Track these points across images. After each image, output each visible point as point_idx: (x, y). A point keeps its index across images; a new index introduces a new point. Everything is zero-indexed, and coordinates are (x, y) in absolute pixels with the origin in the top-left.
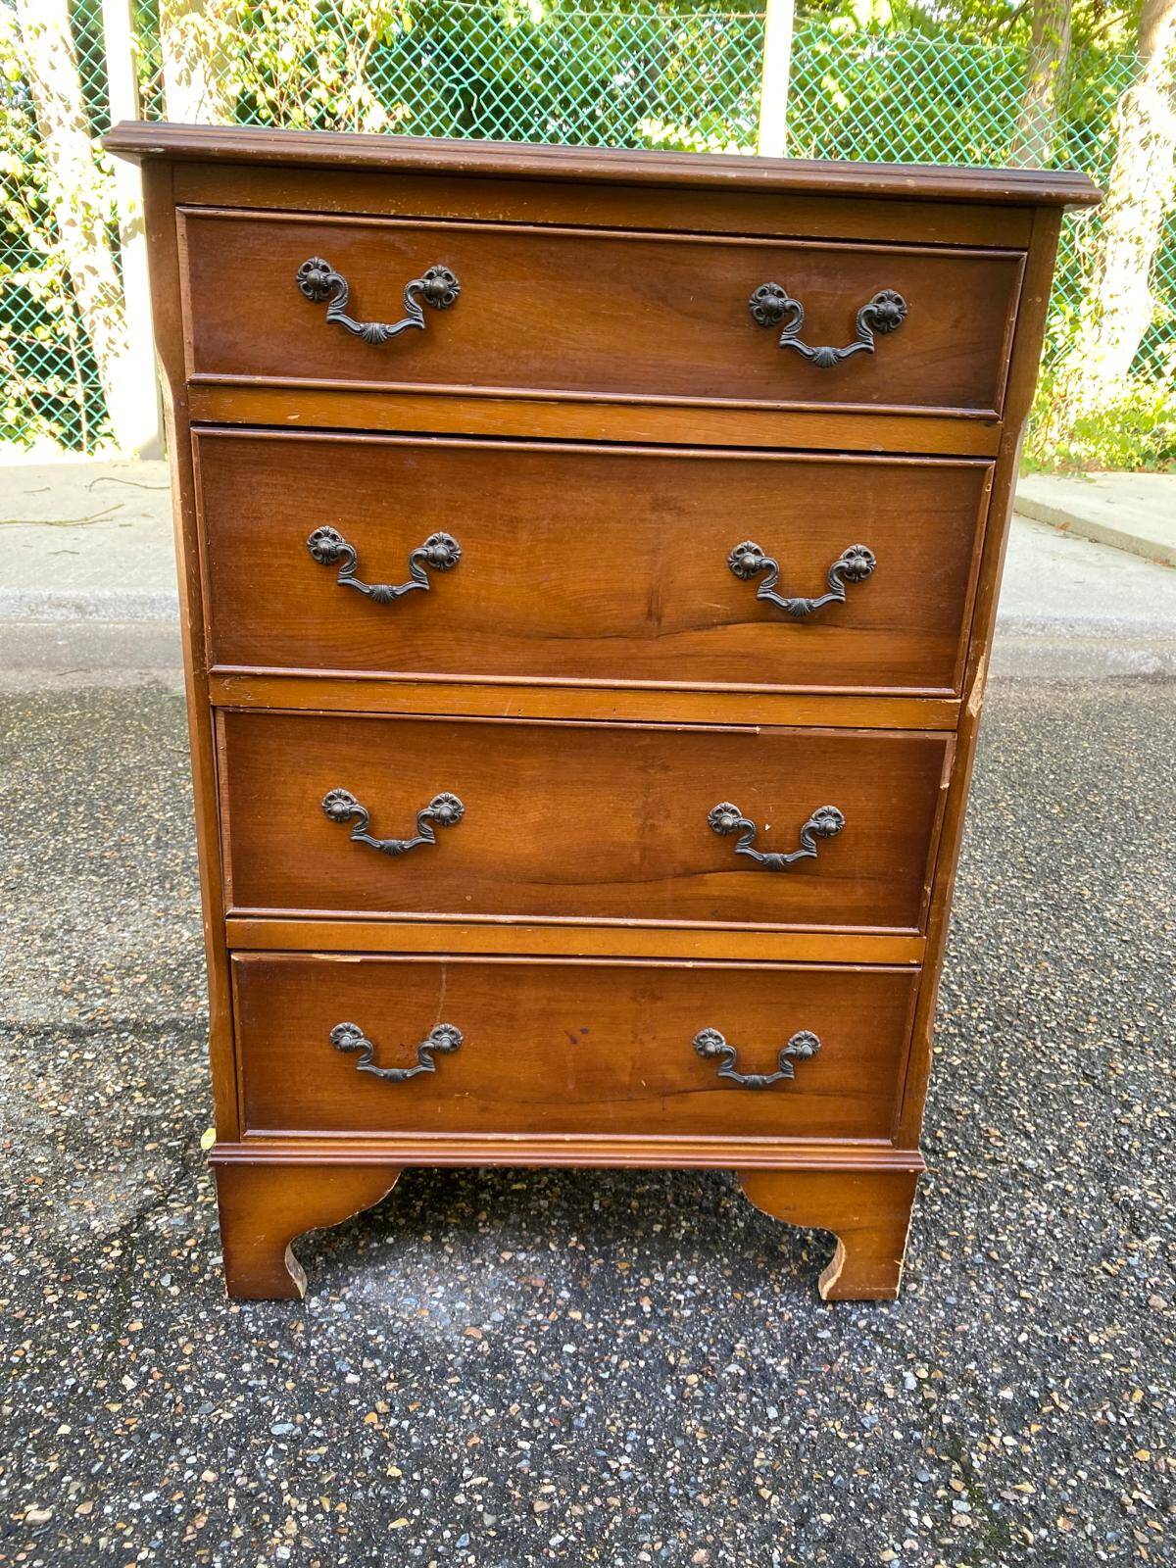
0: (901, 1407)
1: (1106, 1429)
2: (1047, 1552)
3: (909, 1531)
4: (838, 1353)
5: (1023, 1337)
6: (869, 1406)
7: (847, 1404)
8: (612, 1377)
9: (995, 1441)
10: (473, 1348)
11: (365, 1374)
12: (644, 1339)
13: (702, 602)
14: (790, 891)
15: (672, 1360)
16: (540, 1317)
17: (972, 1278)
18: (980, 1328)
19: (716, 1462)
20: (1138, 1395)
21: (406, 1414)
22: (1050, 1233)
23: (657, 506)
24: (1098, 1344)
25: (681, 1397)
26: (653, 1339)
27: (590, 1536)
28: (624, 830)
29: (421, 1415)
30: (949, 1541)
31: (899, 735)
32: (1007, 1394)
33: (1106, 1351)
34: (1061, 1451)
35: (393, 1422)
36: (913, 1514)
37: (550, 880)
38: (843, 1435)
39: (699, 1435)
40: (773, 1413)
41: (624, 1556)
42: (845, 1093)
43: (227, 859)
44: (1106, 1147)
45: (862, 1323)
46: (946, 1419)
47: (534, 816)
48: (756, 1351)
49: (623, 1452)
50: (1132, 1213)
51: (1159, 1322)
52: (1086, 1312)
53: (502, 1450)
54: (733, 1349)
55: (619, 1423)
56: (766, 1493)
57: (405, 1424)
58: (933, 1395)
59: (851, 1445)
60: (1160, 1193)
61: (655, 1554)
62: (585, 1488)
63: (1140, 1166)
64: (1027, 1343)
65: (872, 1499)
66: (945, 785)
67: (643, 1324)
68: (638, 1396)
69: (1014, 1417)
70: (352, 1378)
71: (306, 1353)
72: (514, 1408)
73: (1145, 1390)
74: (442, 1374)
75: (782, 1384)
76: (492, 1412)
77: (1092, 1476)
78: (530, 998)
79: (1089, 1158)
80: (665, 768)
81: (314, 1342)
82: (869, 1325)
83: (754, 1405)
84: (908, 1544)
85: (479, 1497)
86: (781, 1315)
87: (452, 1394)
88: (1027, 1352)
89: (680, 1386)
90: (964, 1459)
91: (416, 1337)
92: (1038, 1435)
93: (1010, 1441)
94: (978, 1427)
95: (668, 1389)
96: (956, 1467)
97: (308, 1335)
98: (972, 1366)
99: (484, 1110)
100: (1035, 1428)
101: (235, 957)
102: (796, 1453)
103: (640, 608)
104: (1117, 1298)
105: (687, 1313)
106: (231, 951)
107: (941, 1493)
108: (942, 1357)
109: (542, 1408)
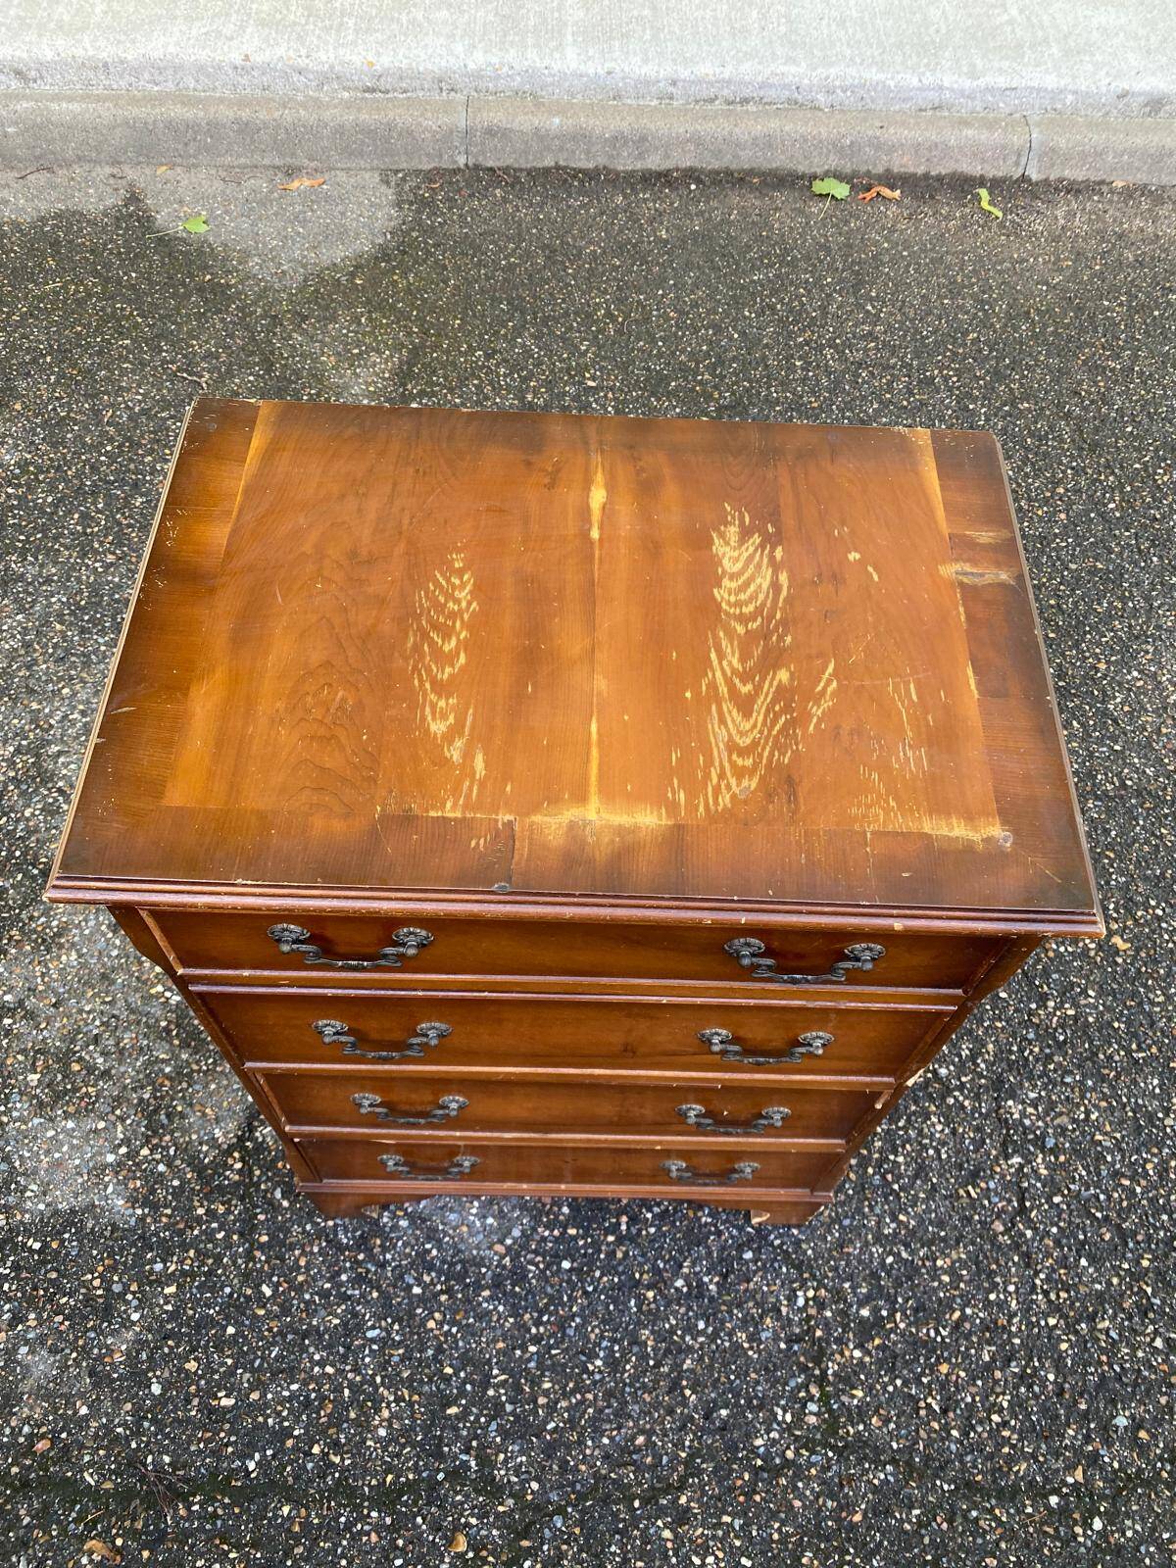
0: (790, 1320)
1: (925, 1344)
2: (860, 1441)
3: (775, 1426)
4: (755, 1273)
5: (890, 1260)
6: (768, 1320)
7: (753, 1318)
8: (595, 1290)
9: (847, 1353)
10: (499, 1261)
11: (425, 1286)
12: (619, 1255)
15: (637, 1276)
16: (547, 1233)
17: (867, 1199)
18: (861, 1249)
19: (658, 1365)
20: (957, 1314)
21: (452, 1323)
22: (938, 1151)
24: (942, 1268)
25: (640, 1309)
26: (626, 1254)
27: (572, 1423)
29: (464, 1322)
30: (798, 1433)
32: (865, 1312)
33: (945, 1273)
34: (890, 1361)
35: (446, 1328)
36: (780, 1412)
38: (746, 1345)
39: (650, 1343)
40: (701, 1325)
41: (592, 1439)
44: (1011, 1052)
45: (777, 1242)
46: (819, 1333)
48: (698, 1269)
49: (597, 1356)
50: (1008, 1130)
51: (993, 1245)
52: (943, 1234)
53: (518, 1352)
54: (681, 1266)
55: (597, 1331)
56: (688, 1392)
57: (454, 1330)
58: (813, 1311)
59: (750, 1353)
60: (1036, 1109)
61: (612, 1439)
62: (571, 1385)
63: (1031, 1078)
64: (891, 1265)
65: (756, 1397)
67: (620, 1240)
68: (611, 1307)
69: (866, 1331)
70: (417, 1290)
71: (383, 1265)
72: (527, 1316)
73: (963, 1311)
74: (478, 1287)
75: (712, 1299)
76: (511, 1320)
77: (905, 1383)
79: (993, 1064)
81: (388, 1256)
82: (782, 1244)
83: (689, 1318)
84: (772, 1435)
85: (502, 1391)
86: (719, 1233)
87: (485, 1305)
88: (888, 1274)
89: (641, 1300)
90: (823, 1366)
91: (460, 1251)
92: (877, 1348)
93: (857, 1354)
94: (839, 1341)
95: (633, 1302)
96: (817, 1372)
97: (384, 1249)
98: (847, 1285)
100: (877, 1341)
102: (712, 1359)
104: (969, 1220)
105: (652, 1230)
107: (802, 1394)
108: (827, 1277)
109: (545, 1318)
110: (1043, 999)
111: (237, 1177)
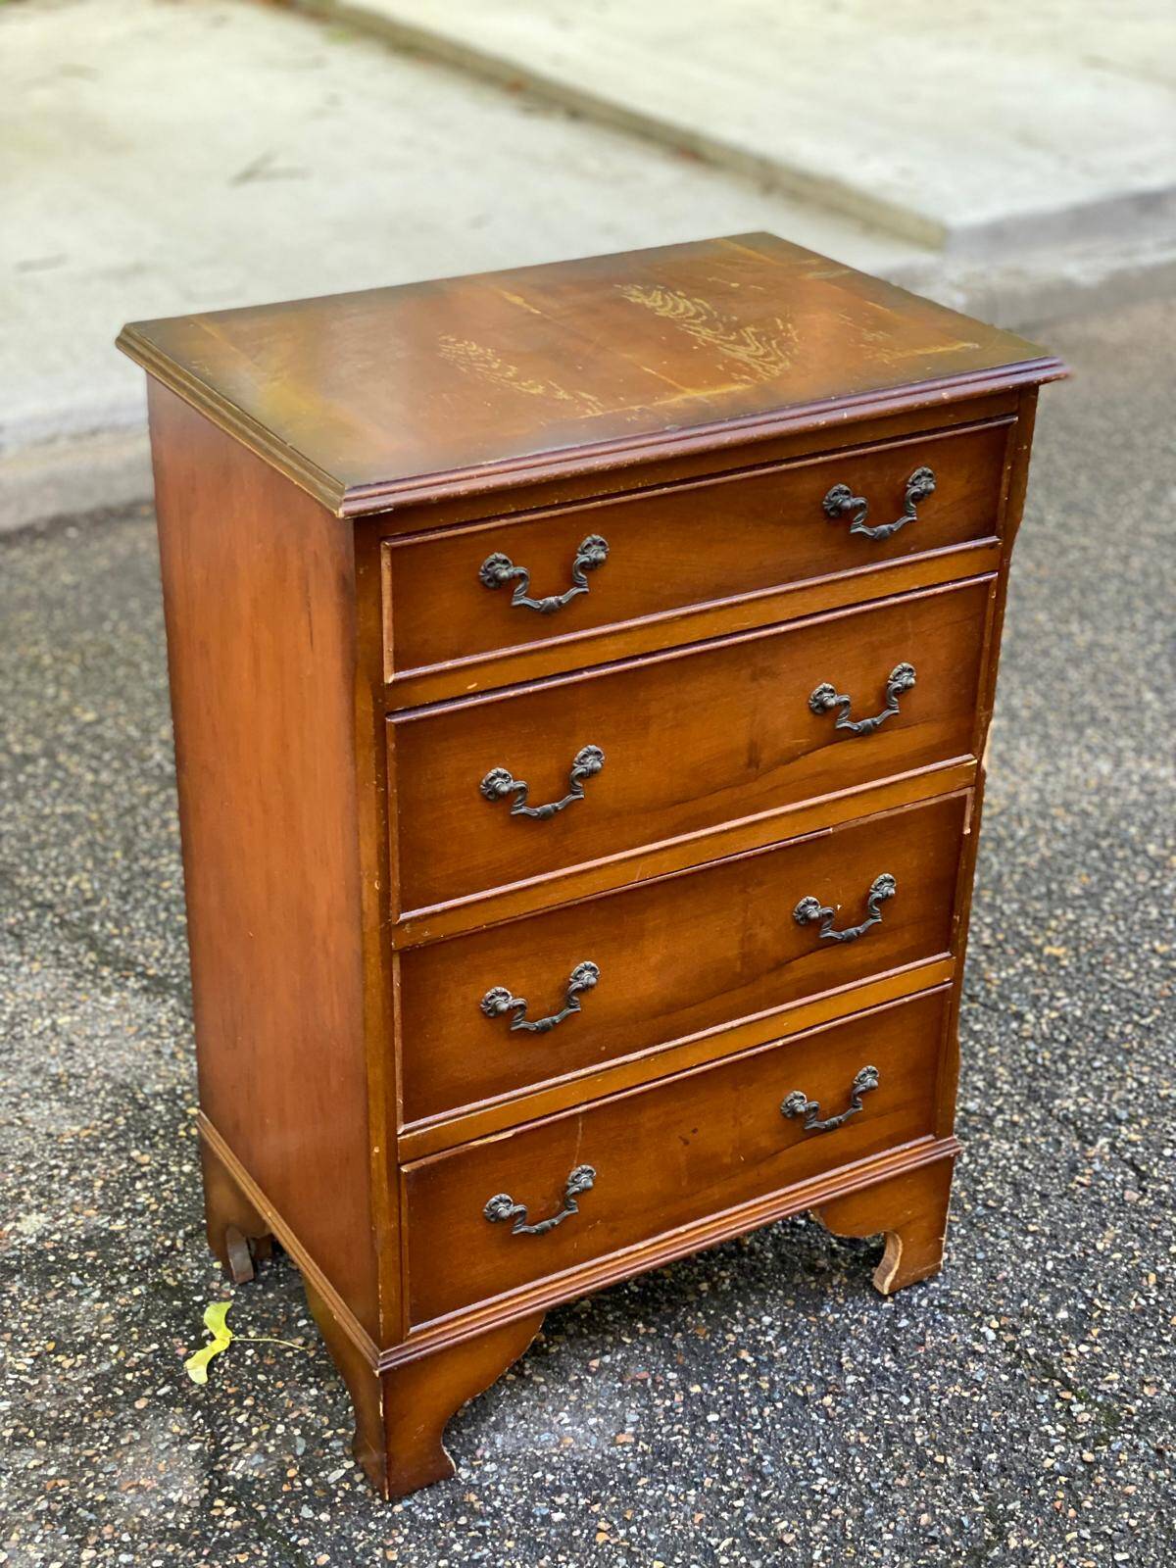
0: (994, 1356)
1: (1143, 1312)
2: (1147, 1415)
3: (1053, 1441)
4: (923, 1334)
5: (1050, 1265)
6: (972, 1366)
7: (954, 1371)
8: (764, 1425)
9: (1074, 1352)
10: (634, 1451)
11: (566, 1509)
12: (766, 1386)
13: (788, 742)
14: (856, 955)
15: (800, 1393)
16: (668, 1403)
17: (984, 1230)
18: (1014, 1270)
19: (888, 1454)
20: (1153, 1277)
21: (627, 1523)
22: (1021, 1166)
23: (754, 678)
24: (1105, 1249)
25: (827, 1417)
26: (772, 1382)
27: (839, 1541)
28: (728, 948)
29: (639, 1518)
30: (1082, 1435)
31: (933, 801)
32: (1063, 1315)
33: (1113, 1252)
34: (1121, 1341)
35: (622, 1532)
36: (1049, 1427)
37: (670, 1008)
38: (966, 1394)
39: (863, 1439)
40: (905, 1400)
41: (872, 1543)
42: (896, 1108)
43: (399, 1083)
44: (1024, 1067)
45: (924, 1302)
46: (1032, 1351)
47: (654, 959)
48: (860, 1358)
49: (817, 1476)
50: (1074, 1124)
51: (1139, 1212)
52: (1083, 1225)
53: (725, 1515)
54: (840, 1365)
55: (796, 1457)
56: (940, 1459)
57: (633, 1529)
58: (1010, 1337)
59: (976, 1399)
60: (1085, 1096)
61: (894, 1532)
62: (809, 1513)
63: (1060, 1076)
64: (1054, 1268)
65: (1014, 1430)
66: (967, 831)
67: (756, 1374)
68: (795, 1431)
69: (1077, 1328)
70: (558, 1516)
71: (497, 1514)
72: (708, 1482)
73: (1155, 1271)
74: (629, 1483)
75: (896, 1375)
76: (693, 1492)
77: (1151, 1350)
78: (648, 1119)
79: (1015, 1082)
80: (760, 884)
81: (497, 1503)
82: (931, 1302)
83: (887, 1402)
84: (1057, 1449)
85: (736, 1553)
86: (859, 1321)
87: (650, 1493)
88: (1057, 1275)
89: (822, 1410)
90: (1059, 1375)
91: (579, 1463)
92: (1099, 1336)
93: (1084, 1348)
94: (1056, 1348)
95: (815, 1416)
96: (1057, 1384)
97: (487, 1501)
98: (1025, 1303)
99: (614, 1230)
100: (1095, 1332)
101: (404, 1169)
102: (941, 1421)
103: (742, 760)
104: (1099, 1203)
105: (784, 1350)
106: (400, 1165)
107: (1058, 1405)
108: (1000, 1306)
109: (730, 1472)
110: (1019, 1017)
111: (237, 1523)
